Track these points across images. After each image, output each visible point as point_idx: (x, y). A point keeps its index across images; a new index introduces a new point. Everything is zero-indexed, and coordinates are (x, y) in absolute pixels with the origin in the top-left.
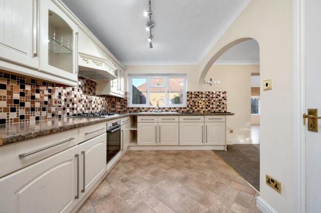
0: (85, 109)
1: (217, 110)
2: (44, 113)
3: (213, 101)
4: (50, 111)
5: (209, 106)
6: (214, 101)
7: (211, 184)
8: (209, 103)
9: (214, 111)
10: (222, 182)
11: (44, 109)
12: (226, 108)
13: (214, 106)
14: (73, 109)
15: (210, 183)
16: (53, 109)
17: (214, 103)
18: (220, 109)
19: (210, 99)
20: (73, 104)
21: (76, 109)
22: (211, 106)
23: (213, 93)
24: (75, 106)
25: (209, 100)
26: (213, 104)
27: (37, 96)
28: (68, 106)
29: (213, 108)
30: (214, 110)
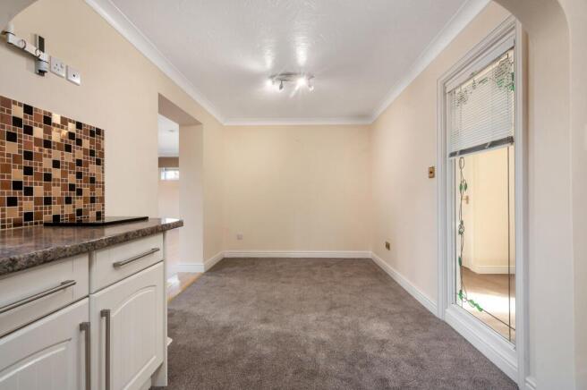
1: (69, 210)
3: (47, 164)
5: (29, 191)
6: (56, 164)
8: (28, 171)
9: (56, 218)
12: (102, 200)
13: (56, 192)
17: (56, 173)
18: (79, 203)
19: (36, 149)
22: (39, 191)
23: (48, 120)
25: (28, 156)
26: (48, 177)
29: (48, 201)
30: (56, 209)
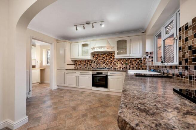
0: (107, 66)
2: (90, 67)
4: (92, 67)
7: (59, 116)
10: (54, 122)
11: (90, 66)
14: (100, 66)
15: (61, 116)
16: (93, 66)
20: (100, 64)
21: (102, 66)
24: (101, 65)
27: (89, 63)
28: (98, 65)
